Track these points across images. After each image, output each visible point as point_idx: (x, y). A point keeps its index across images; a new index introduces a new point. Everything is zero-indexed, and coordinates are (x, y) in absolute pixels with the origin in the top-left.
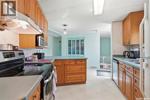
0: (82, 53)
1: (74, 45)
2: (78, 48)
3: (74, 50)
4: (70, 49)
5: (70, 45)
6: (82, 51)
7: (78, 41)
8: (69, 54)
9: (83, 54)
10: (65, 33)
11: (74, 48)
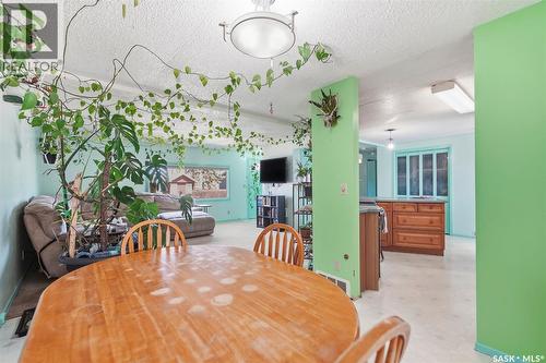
0: (444, 191)
1: (414, 168)
2: (428, 177)
3: (414, 183)
4: (401, 181)
5: (401, 169)
6: (441, 186)
7: (428, 158)
8: (399, 193)
9: (446, 194)
10: (391, 146)
11: (414, 176)
